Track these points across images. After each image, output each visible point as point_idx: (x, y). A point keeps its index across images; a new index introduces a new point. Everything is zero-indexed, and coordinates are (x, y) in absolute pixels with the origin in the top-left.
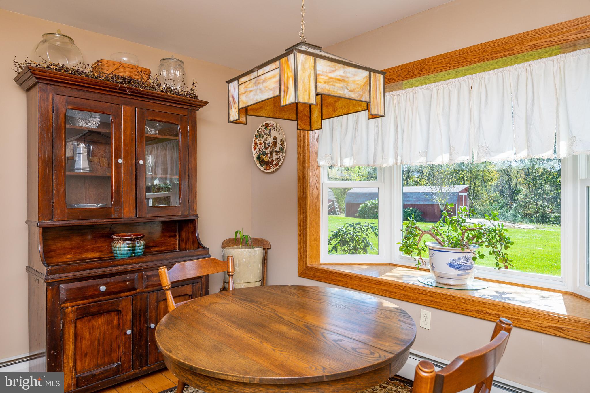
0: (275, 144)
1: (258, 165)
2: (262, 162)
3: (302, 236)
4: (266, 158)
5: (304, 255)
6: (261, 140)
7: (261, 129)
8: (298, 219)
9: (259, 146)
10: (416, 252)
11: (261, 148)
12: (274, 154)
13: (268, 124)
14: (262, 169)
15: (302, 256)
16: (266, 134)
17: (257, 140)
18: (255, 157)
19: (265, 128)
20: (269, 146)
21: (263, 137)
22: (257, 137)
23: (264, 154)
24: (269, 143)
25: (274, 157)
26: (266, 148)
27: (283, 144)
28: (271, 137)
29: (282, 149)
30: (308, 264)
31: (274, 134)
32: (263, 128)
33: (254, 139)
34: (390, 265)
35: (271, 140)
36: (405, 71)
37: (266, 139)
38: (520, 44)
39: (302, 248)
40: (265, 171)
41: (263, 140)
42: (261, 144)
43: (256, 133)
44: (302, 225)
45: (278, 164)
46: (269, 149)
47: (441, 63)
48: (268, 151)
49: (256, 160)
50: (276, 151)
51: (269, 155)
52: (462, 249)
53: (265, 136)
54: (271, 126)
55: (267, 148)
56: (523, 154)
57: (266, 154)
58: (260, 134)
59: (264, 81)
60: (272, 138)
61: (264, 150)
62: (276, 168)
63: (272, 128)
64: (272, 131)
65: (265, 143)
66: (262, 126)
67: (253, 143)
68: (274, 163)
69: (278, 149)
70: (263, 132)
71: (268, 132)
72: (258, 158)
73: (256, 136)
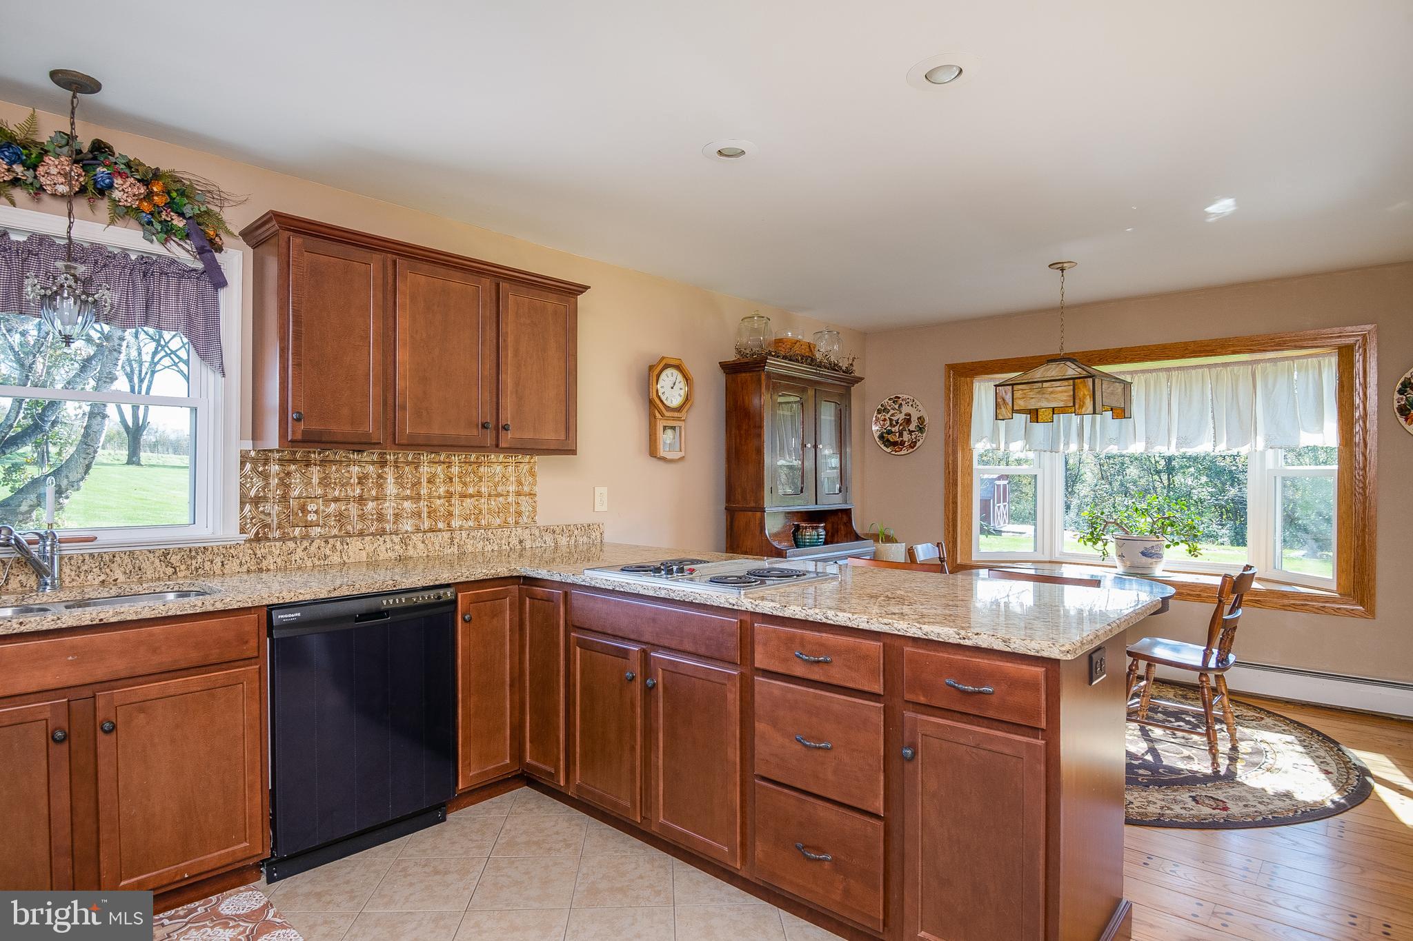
0: (908, 421)
1: (882, 446)
2: (888, 443)
3: (951, 529)
4: (891, 438)
5: (953, 551)
6: (884, 416)
7: (888, 403)
8: (945, 510)
9: (881, 422)
10: (1100, 543)
11: (884, 425)
12: (905, 433)
13: (899, 398)
14: (889, 450)
15: (951, 553)
16: (894, 409)
17: (879, 416)
18: (876, 436)
19: (894, 402)
20: (897, 423)
21: (888, 412)
22: (879, 412)
23: (889, 432)
24: (898, 420)
25: (906, 437)
26: (891, 425)
27: (923, 423)
28: (901, 412)
29: (921, 429)
30: (959, 561)
31: (905, 409)
32: (890, 402)
33: (875, 414)
34: (1050, 562)
35: (901, 417)
36: (1096, 357)
37: (893, 415)
38: (1221, 348)
39: (951, 544)
40: (893, 453)
41: (888, 416)
42: (885, 420)
43: (880, 407)
44: (951, 517)
45: (915, 446)
46: (897, 428)
47: (1140, 354)
48: (896, 429)
49: (877, 440)
50: (909, 430)
51: (897, 434)
52: (1158, 537)
53: (892, 412)
54: (903, 400)
55: (894, 426)
56: (1222, 448)
57: (892, 432)
58: (885, 409)
59: (1052, 393)
60: (903, 414)
61: (889, 428)
62: (911, 450)
63: (904, 403)
64: (903, 406)
65: (891, 420)
66: (889, 400)
67: (874, 419)
68: (906, 444)
69: (912, 427)
70: (890, 406)
71: (897, 407)
72: (881, 437)
73: (878, 410)
